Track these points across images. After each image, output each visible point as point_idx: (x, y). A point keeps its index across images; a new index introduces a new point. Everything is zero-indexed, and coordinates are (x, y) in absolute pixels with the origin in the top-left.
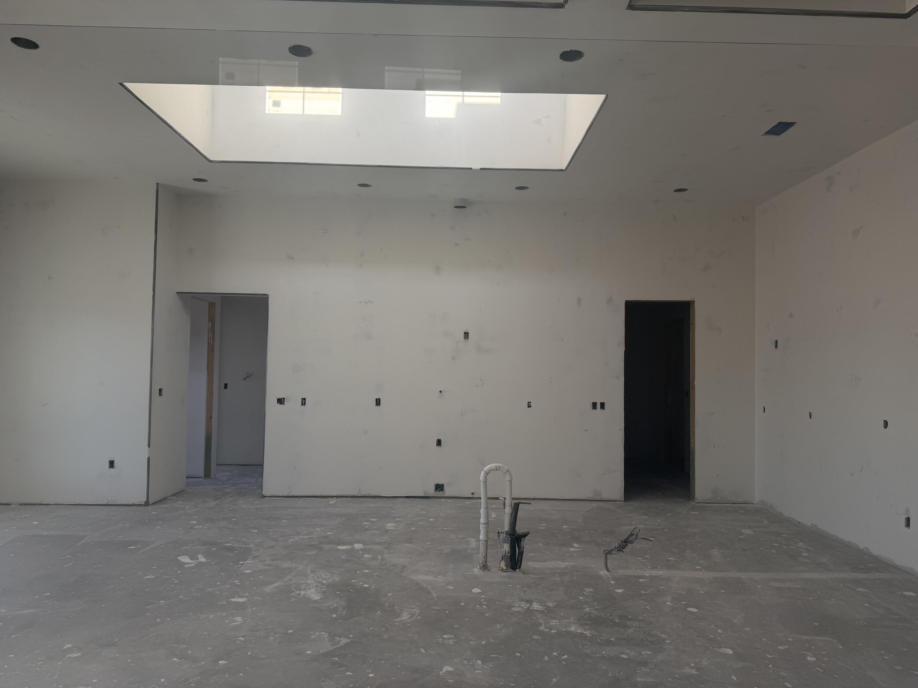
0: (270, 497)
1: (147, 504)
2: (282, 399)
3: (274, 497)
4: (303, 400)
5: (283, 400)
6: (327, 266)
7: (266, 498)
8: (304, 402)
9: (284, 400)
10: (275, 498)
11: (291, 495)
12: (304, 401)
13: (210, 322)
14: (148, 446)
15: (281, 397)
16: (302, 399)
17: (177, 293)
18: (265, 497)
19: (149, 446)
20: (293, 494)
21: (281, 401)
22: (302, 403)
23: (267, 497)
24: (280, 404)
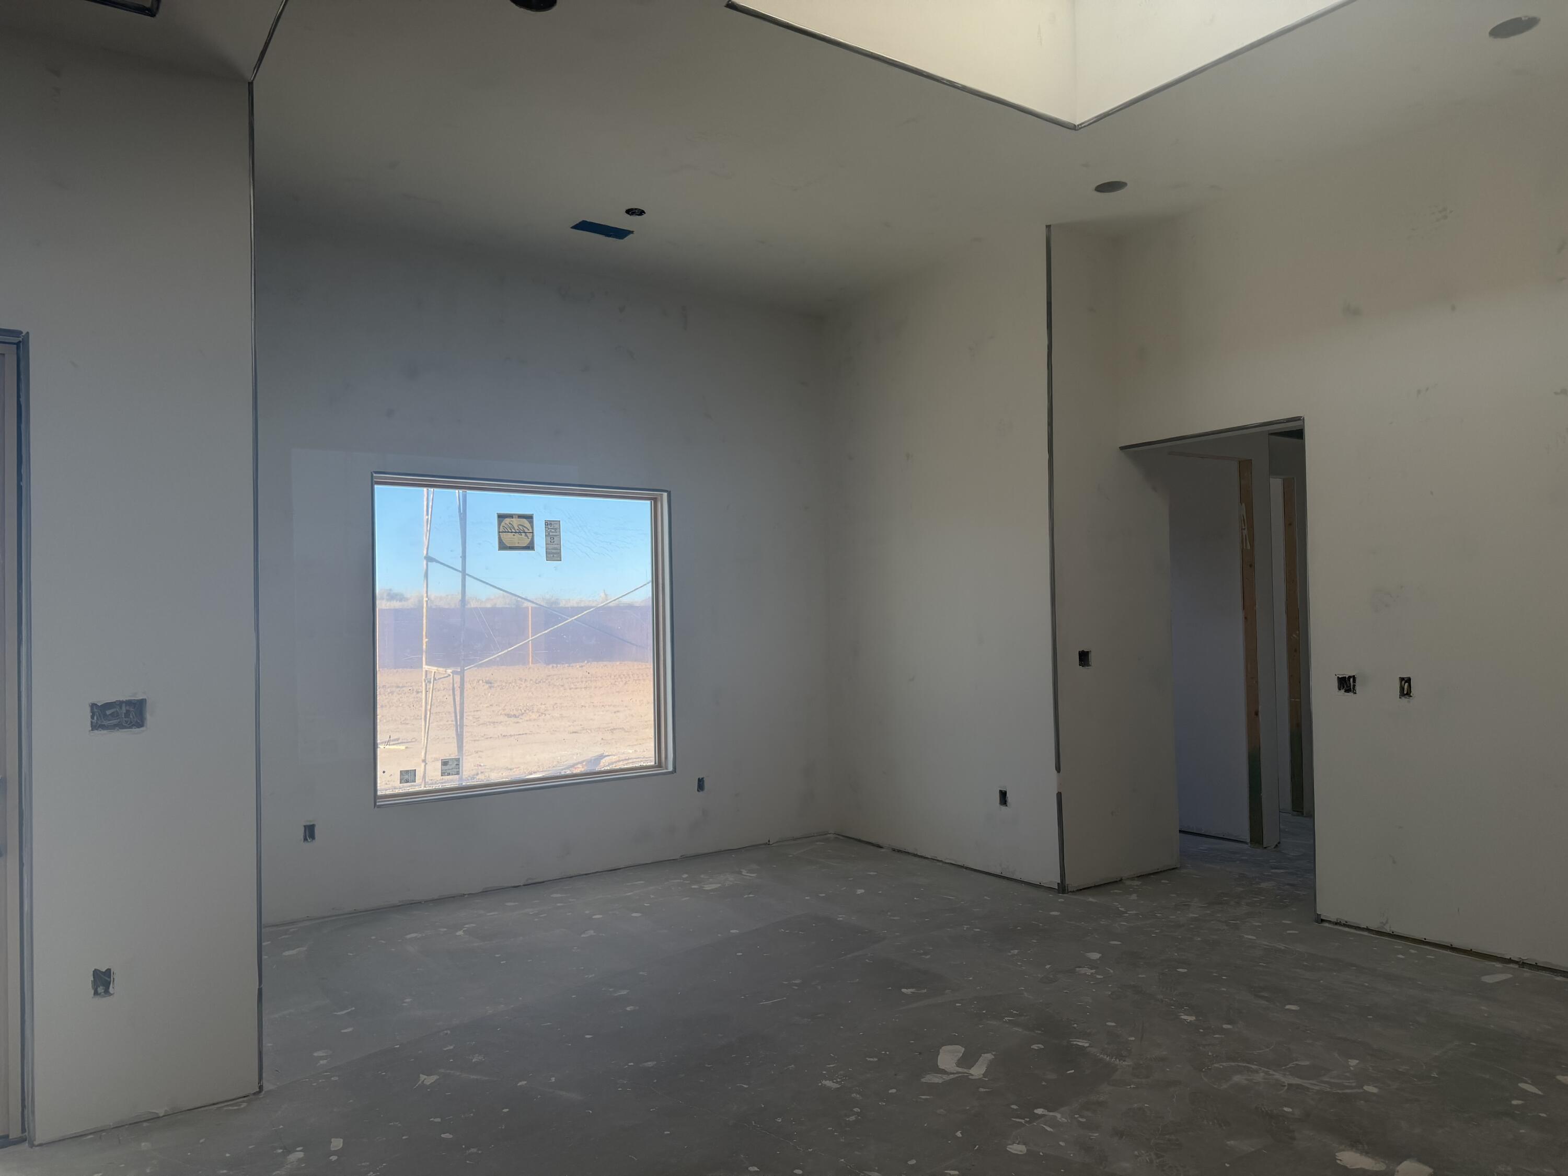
0: (1336, 924)
1: (1062, 888)
2: (1350, 677)
3: (1345, 925)
4: (1403, 682)
5: (1351, 680)
6: (1453, 308)
7: (1327, 925)
8: (1406, 688)
9: (1354, 681)
10: (1347, 929)
11: (1387, 929)
12: (1407, 684)
13: (1244, 505)
14: (1056, 769)
15: (1347, 673)
16: (1402, 679)
17: (1122, 448)
18: (1323, 921)
19: (1058, 769)
20: (1393, 929)
21: (1346, 684)
22: (1402, 688)
23: (1329, 922)
24: (1345, 692)
